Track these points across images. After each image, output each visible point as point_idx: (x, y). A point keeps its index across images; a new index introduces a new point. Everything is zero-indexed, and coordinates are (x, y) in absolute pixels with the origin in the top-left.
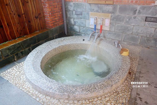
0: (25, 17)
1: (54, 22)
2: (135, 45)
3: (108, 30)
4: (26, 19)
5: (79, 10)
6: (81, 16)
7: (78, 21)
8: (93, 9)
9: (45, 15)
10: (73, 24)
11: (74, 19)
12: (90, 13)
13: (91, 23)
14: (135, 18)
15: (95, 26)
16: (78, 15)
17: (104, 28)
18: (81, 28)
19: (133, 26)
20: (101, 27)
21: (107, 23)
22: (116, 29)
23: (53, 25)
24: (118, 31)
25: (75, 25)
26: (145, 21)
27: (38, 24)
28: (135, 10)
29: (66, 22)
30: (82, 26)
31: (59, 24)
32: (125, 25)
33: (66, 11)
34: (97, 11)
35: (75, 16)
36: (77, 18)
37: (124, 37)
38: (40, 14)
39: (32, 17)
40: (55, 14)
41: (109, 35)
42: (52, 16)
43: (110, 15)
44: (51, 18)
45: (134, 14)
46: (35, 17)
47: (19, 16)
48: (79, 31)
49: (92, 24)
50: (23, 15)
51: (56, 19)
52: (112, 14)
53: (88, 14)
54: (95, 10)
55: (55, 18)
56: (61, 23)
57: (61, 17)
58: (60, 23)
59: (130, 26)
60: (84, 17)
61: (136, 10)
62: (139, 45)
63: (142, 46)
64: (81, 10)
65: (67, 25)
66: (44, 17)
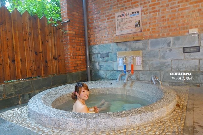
0: (43, 56)
1: (75, 65)
2: (179, 85)
3: (141, 69)
4: (43, 59)
5: (105, 52)
6: (107, 58)
7: (104, 64)
8: (121, 49)
9: (66, 58)
10: (98, 68)
11: (99, 62)
12: (117, 52)
13: (120, 64)
14: (170, 50)
15: (125, 67)
16: (104, 57)
17: (136, 68)
18: (108, 72)
19: (171, 61)
20: (132, 66)
21: (138, 61)
22: (151, 68)
23: (73, 68)
24: (154, 70)
25: (100, 70)
26: (184, 52)
27: (56, 66)
28: (168, 42)
29: (90, 67)
30: (109, 69)
31: (82, 69)
32: (160, 61)
33: (90, 55)
34: (125, 50)
35: (101, 59)
36: (103, 62)
37: (163, 75)
38: (60, 56)
39: (50, 57)
40: (77, 57)
41: (144, 76)
42: (73, 58)
43: (141, 51)
44: (73, 60)
45: (169, 47)
46: (54, 58)
47: (36, 53)
48: (106, 77)
49: (121, 65)
50: (41, 53)
51: (78, 62)
52: (143, 51)
53: (115, 54)
54: (123, 49)
55: (77, 61)
56: (83, 68)
57: (84, 61)
58: (82, 68)
59: (166, 61)
60: (111, 59)
61: (170, 42)
62: (185, 84)
63: (189, 85)
64: (107, 52)
65: (91, 71)
66: (65, 60)
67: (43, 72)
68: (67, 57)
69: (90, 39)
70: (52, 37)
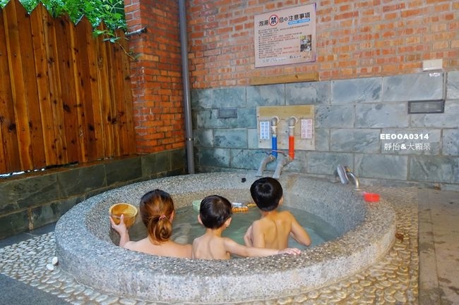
0: (83, 115)
1: (158, 136)
2: (394, 186)
3: (312, 148)
4: (84, 121)
5: (229, 106)
6: (233, 121)
7: (227, 135)
8: (266, 100)
9: (137, 118)
10: (212, 143)
11: (214, 130)
12: (258, 108)
13: (263, 134)
14: (379, 107)
15: (275, 141)
16: (225, 118)
17: (298, 145)
18: (235, 152)
19: (379, 130)
20: (291, 140)
21: (306, 129)
22: (333, 145)
23: (155, 143)
24: (340, 150)
25: (217, 146)
26: (409, 112)
27: (115, 138)
28: (375, 88)
29: (193, 140)
30: (238, 145)
31: (174, 145)
32: (356, 130)
33: (193, 111)
34: (277, 103)
35: (218, 123)
36: (223, 128)
37: (359, 163)
38: (122, 113)
39: (99, 117)
40: (163, 117)
41: (317, 163)
42: (155, 120)
43: (313, 107)
44: (153, 124)
45: (376, 99)
46: (109, 119)
47: (66, 108)
48: (230, 164)
49: (265, 136)
50: (79, 109)
51: (166, 129)
52: (318, 106)
53: (253, 112)
54: (270, 101)
55: (163, 126)
56: (178, 142)
57: (180, 127)
58: (175, 143)
59: (369, 131)
60: (243, 122)
61: (379, 89)
62: (408, 182)
63: (417, 185)
64: (234, 106)
65: (195, 150)
66: (134, 122)
67: (83, 153)
68: (139, 116)
69: (195, 74)
70: (104, 68)
